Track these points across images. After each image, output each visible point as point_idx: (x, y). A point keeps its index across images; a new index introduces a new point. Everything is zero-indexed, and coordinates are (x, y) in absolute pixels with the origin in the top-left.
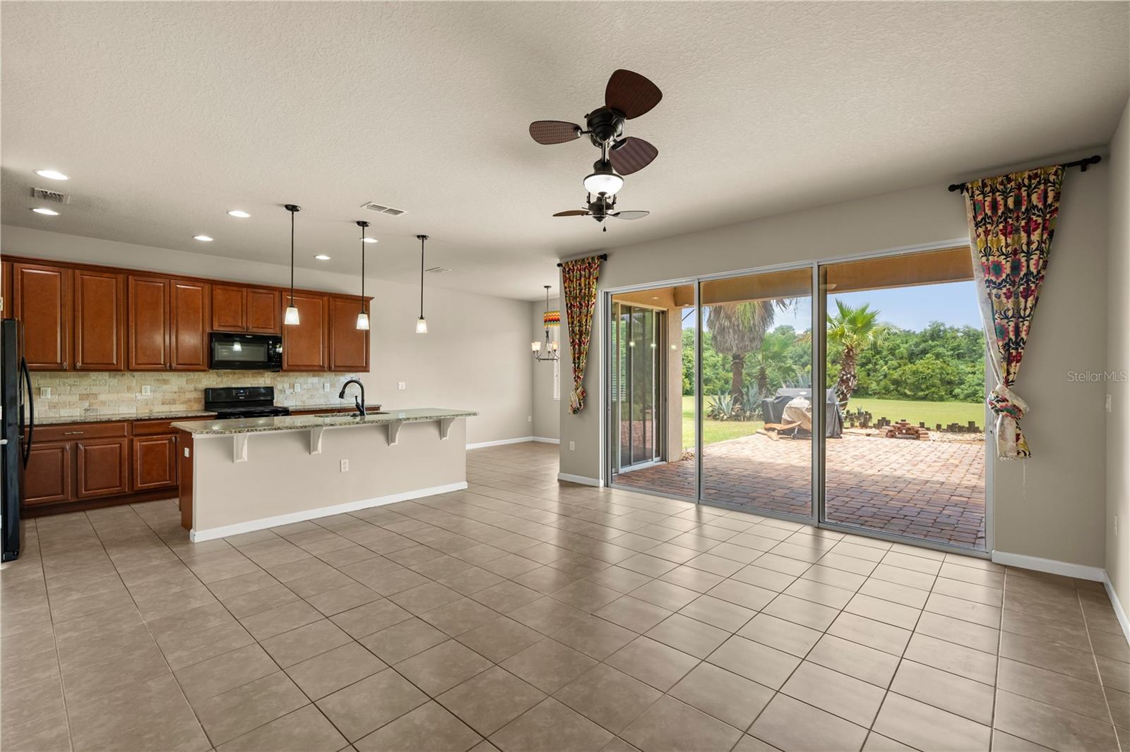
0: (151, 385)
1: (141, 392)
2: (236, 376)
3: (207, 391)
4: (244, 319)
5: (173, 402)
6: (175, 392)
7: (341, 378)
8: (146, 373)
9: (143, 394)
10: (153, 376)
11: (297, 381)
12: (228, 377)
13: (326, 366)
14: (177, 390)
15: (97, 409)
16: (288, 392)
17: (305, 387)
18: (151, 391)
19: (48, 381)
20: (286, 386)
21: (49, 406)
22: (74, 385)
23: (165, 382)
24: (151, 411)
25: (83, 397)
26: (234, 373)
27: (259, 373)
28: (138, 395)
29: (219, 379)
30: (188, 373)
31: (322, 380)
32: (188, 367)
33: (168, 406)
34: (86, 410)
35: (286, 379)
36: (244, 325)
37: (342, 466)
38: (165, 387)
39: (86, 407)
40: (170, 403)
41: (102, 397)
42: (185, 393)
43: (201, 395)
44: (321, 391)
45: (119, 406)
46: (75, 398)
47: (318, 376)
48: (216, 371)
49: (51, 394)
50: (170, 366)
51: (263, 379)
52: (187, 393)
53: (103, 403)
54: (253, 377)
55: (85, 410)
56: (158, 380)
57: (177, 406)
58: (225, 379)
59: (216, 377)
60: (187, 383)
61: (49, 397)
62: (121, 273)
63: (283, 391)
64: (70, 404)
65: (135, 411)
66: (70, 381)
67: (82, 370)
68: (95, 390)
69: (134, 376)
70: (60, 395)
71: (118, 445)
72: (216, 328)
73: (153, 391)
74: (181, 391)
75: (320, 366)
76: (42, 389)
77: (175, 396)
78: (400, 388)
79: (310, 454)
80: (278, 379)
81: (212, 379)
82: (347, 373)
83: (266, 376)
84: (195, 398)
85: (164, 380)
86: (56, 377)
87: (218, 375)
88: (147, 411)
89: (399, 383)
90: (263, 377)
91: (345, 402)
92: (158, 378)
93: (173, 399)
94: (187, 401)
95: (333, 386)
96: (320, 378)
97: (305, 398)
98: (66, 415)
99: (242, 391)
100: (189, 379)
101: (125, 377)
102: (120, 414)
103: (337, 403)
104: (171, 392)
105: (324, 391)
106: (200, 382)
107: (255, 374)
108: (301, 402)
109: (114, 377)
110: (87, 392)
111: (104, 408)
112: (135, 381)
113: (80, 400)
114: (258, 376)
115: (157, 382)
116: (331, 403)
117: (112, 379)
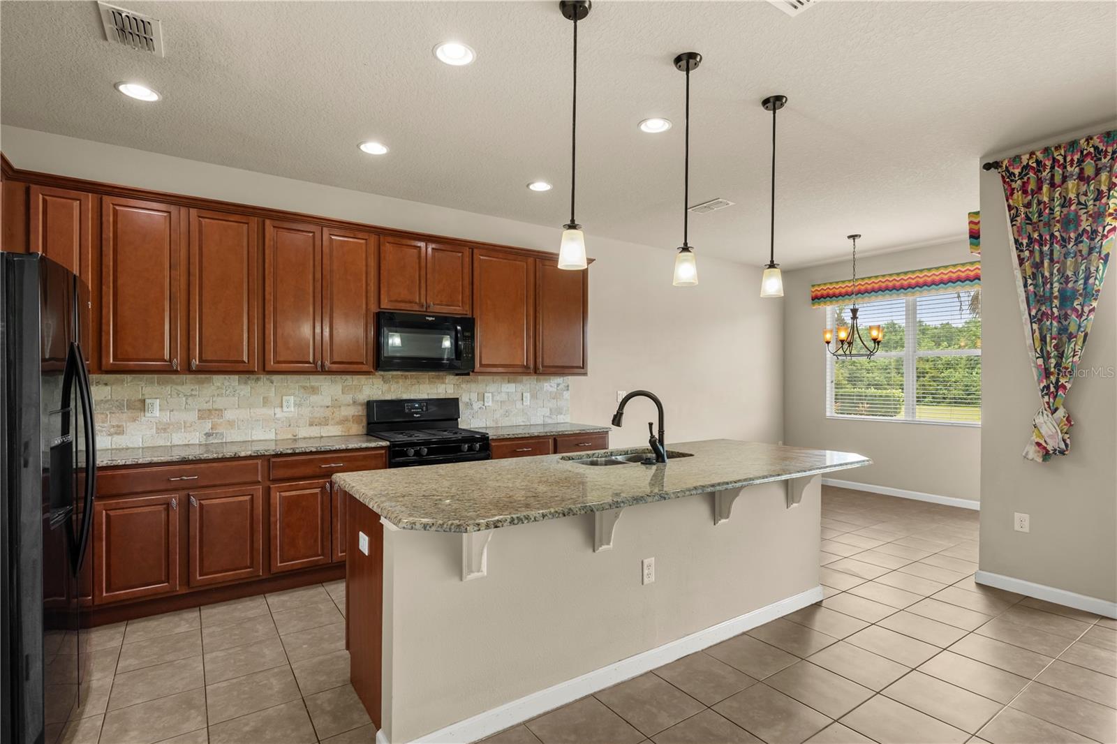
0: (295, 396)
1: (282, 407)
2: (408, 382)
3: (369, 404)
4: (423, 292)
5: (324, 422)
6: (328, 407)
7: (546, 384)
8: (289, 377)
9: (285, 409)
10: (298, 382)
11: (488, 389)
12: (397, 383)
13: (532, 366)
14: (330, 404)
15: (222, 434)
16: (476, 406)
17: (498, 398)
18: (295, 405)
19: (157, 388)
20: (474, 396)
21: (157, 428)
22: (191, 395)
23: (314, 390)
24: (295, 436)
25: (204, 414)
26: (406, 377)
27: (438, 377)
28: (278, 410)
29: (386, 387)
30: (344, 377)
31: (520, 387)
32: (345, 368)
33: (318, 428)
34: (208, 435)
35: (473, 386)
36: (423, 301)
37: (646, 572)
38: (314, 398)
39: (207, 431)
40: (320, 424)
41: (229, 415)
42: (340, 407)
43: (360, 411)
44: (519, 404)
45: (253, 429)
46: (192, 416)
47: (514, 382)
48: (382, 373)
49: (160, 410)
50: (323, 366)
51: (443, 386)
52: (342, 408)
53: (231, 424)
54: (430, 382)
55: (206, 434)
56: (304, 388)
58: (394, 386)
59: (382, 382)
60: (343, 393)
61: (157, 413)
62: (254, 215)
63: (469, 405)
64: (186, 426)
65: (272, 436)
66: (186, 389)
67: (199, 371)
68: (220, 403)
69: (272, 383)
70: (172, 411)
71: (247, 498)
72: (386, 305)
73: (296, 405)
74: (336, 405)
75: (523, 366)
76: (148, 401)
77: (328, 413)
79: (594, 551)
80: (464, 386)
81: (375, 387)
82: (552, 377)
83: (447, 381)
84: (353, 416)
85: (312, 387)
86: (166, 383)
87: (385, 381)
88: (290, 436)
89: (619, 392)
90: (443, 383)
91: (550, 421)
92: (304, 384)
93: (325, 417)
94: (343, 421)
95: (534, 396)
96: (518, 385)
97: (498, 416)
98: (180, 443)
99: (417, 405)
100: (347, 386)
101: (261, 383)
102: (253, 441)
103: (540, 423)
104: (321, 407)
105: (523, 404)
106: (360, 391)
107: (433, 378)
108: (493, 421)
109: (246, 383)
110: (209, 406)
111: (232, 431)
112: (274, 389)
113: (199, 418)
114: (437, 381)
115: (302, 390)
116: (532, 423)
117: (242, 387)
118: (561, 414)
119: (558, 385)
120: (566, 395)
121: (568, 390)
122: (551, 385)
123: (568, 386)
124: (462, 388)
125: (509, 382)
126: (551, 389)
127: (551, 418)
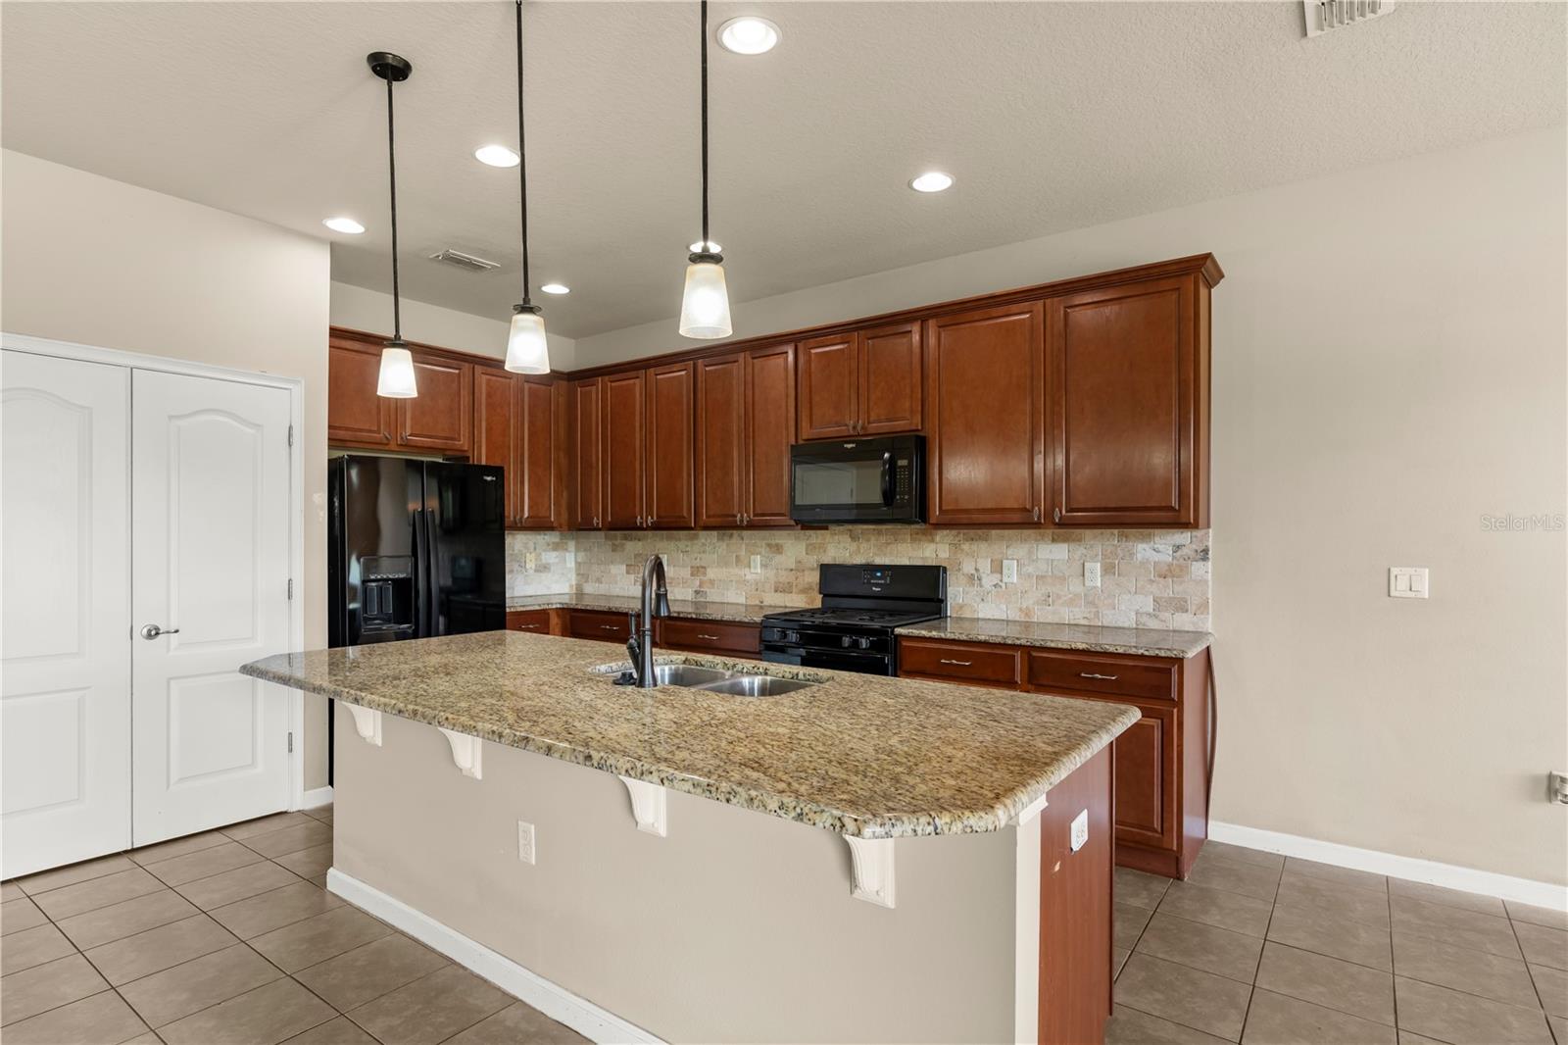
0: (762, 556)
1: (750, 567)
2: (883, 539)
3: (824, 569)
5: (787, 588)
6: (792, 570)
8: (757, 532)
9: (752, 570)
10: (764, 539)
11: (1010, 552)
12: (868, 540)
14: (794, 567)
16: (989, 580)
17: (1030, 569)
18: (762, 565)
20: (985, 565)
23: (779, 549)
24: (762, 602)
25: (694, 571)
26: (880, 533)
28: (747, 569)
31: (1079, 550)
33: (782, 595)
34: (697, 592)
35: (983, 546)
38: (778, 558)
39: (696, 588)
40: (784, 591)
41: (711, 573)
42: (803, 571)
43: (814, 578)
44: (1076, 584)
45: (728, 590)
47: (1065, 540)
51: (932, 546)
52: (806, 573)
53: (712, 583)
54: (913, 540)
56: (769, 545)
57: (794, 596)
58: (864, 545)
60: (807, 554)
63: (974, 579)
64: (683, 582)
66: (682, 545)
68: (704, 560)
69: (742, 539)
70: (675, 565)
72: (806, 433)
73: (764, 566)
74: (799, 568)
77: (791, 577)
78: (1400, 588)
80: (966, 547)
81: (842, 545)
82: (1157, 531)
83: (938, 538)
84: (814, 583)
85: (777, 545)
86: (671, 538)
87: (854, 538)
88: (757, 602)
89: (1394, 571)
90: (933, 541)
91: (1153, 624)
92: (770, 542)
93: (789, 583)
94: (804, 591)
95: (1108, 570)
96: (1073, 546)
97: (1031, 602)
98: (680, 598)
99: (879, 574)
100: (811, 544)
101: (734, 541)
102: (728, 603)
103: (1126, 625)
104: (786, 570)
105: (1084, 585)
106: (825, 551)
107: (917, 534)
108: (1021, 609)
109: (723, 540)
110: (698, 563)
111: (712, 590)
112: (744, 546)
113: (692, 575)
114: (924, 538)
115: (768, 549)
116: (1105, 624)
117: (720, 543)
118: (1187, 611)
119: (1177, 548)
120: (1198, 569)
121: (1205, 559)
122: (1157, 548)
123: (1206, 551)
124: (962, 550)
125: (1054, 540)
126: (1157, 557)
127: (1156, 617)
